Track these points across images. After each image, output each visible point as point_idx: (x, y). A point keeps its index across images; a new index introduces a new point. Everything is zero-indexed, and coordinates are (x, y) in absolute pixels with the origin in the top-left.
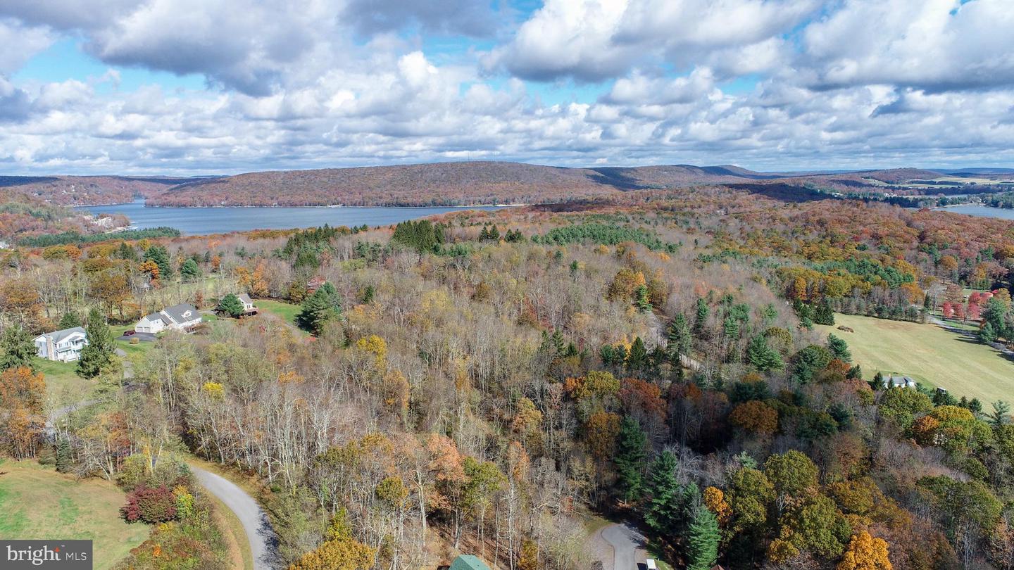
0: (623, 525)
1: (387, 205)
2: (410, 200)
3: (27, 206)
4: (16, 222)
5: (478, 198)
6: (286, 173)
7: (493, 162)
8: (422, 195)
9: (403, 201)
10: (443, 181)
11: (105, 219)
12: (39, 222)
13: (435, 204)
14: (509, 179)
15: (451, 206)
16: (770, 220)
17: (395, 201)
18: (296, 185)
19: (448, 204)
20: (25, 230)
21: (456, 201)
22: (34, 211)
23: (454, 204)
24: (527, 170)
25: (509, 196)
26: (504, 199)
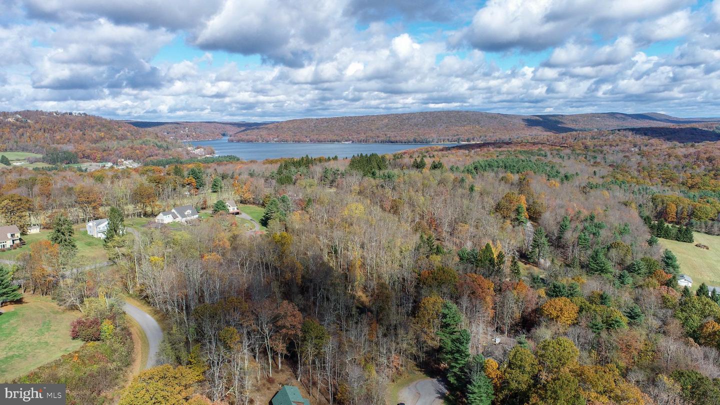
0: (435, 380)
1: (383, 142)
2: (398, 139)
3: (156, 141)
4: (147, 151)
5: (447, 138)
6: (317, 119)
7: (461, 111)
8: (407, 135)
9: (393, 139)
10: (423, 125)
11: (199, 150)
12: (161, 151)
13: (415, 141)
14: (471, 124)
15: (427, 143)
16: (667, 157)
17: (388, 139)
18: (322, 128)
19: (425, 141)
20: (152, 156)
21: (431, 140)
22: (159, 144)
23: (429, 142)
24: (486, 117)
25: (471, 136)
26: (466, 138)
